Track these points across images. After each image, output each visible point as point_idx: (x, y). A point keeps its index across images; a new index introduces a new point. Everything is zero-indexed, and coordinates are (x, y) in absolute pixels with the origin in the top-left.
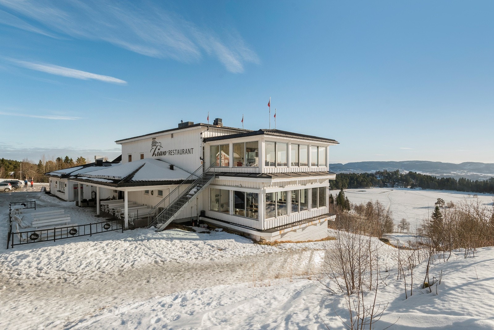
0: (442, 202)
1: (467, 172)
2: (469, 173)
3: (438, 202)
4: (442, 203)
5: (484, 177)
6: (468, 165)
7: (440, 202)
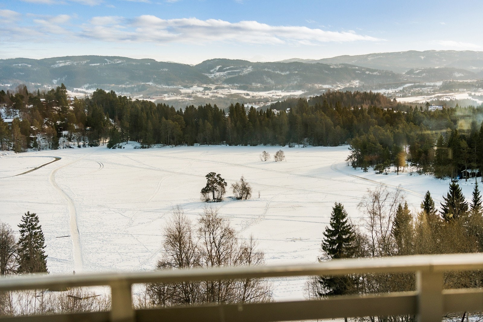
0: (220, 184)
1: (216, 88)
2: (220, 91)
3: (208, 185)
4: (219, 187)
5: (254, 100)
6: (218, 67)
7: (215, 185)
